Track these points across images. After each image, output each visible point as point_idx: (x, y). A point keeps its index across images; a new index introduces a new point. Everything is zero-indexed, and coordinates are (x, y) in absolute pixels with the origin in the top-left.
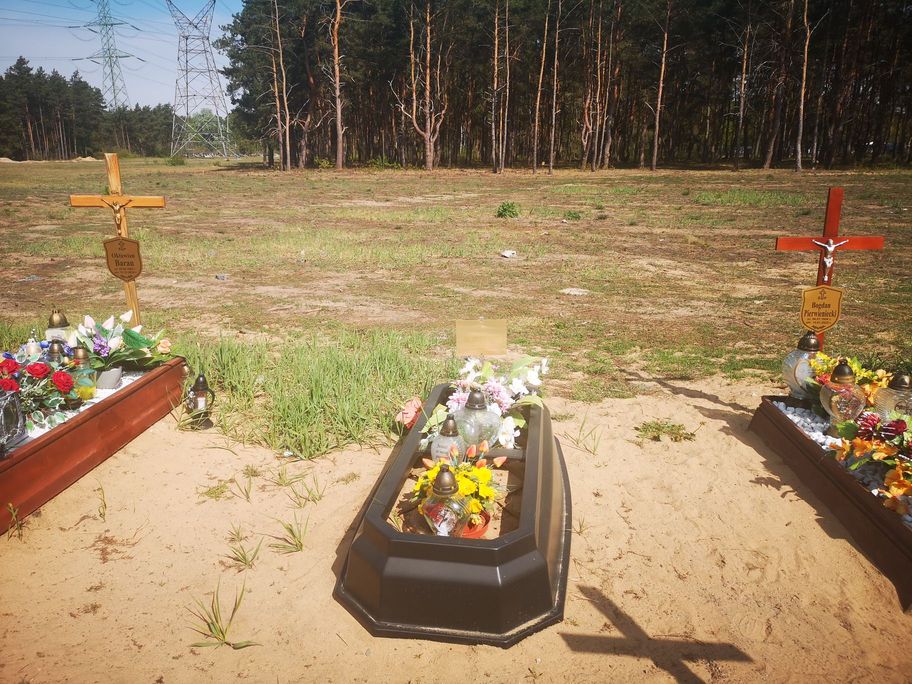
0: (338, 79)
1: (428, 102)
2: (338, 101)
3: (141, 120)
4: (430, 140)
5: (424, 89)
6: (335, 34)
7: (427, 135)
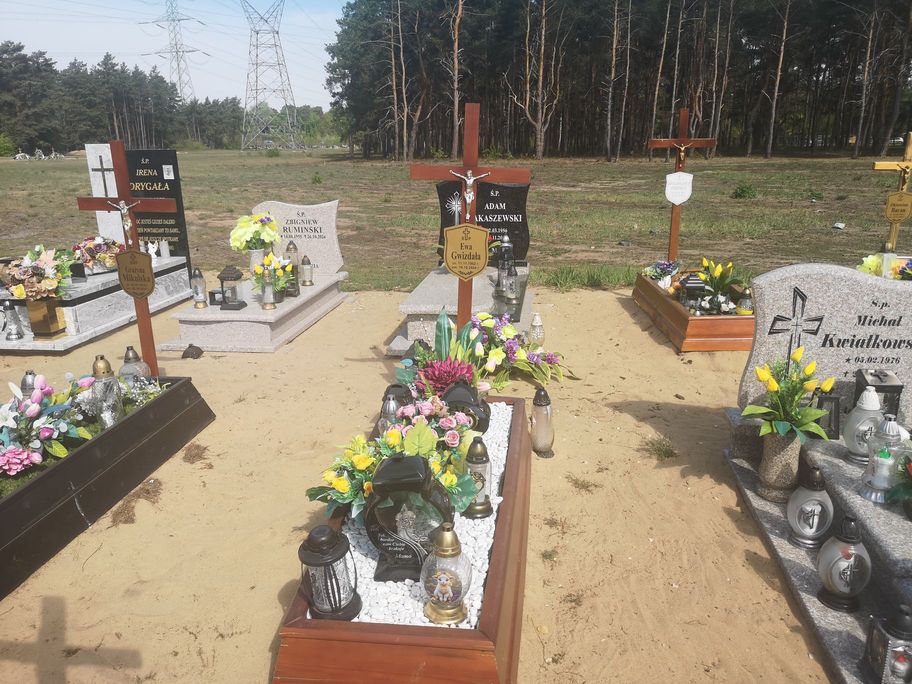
0: (456, 72)
1: (540, 93)
2: (456, 93)
3: (211, 113)
4: (541, 129)
5: (537, 81)
6: (456, 28)
7: (539, 126)
